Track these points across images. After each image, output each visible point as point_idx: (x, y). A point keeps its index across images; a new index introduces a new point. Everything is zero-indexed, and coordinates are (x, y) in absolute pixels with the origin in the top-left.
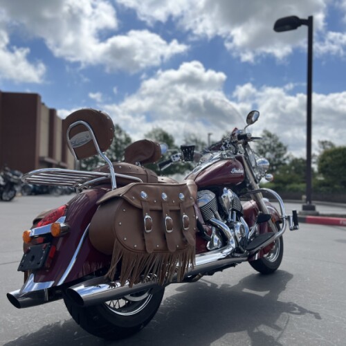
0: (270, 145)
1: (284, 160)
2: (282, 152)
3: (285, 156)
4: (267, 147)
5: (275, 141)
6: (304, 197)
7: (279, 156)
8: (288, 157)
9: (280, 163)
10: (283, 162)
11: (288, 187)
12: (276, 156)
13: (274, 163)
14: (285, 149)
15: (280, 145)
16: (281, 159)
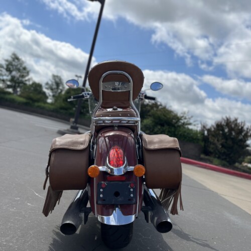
0: (16, 66)
1: (26, 81)
2: (25, 74)
3: (27, 78)
4: (14, 67)
5: (21, 64)
6: (72, 120)
7: (23, 76)
8: (29, 80)
9: (22, 82)
10: (24, 82)
11: (36, 104)
12: (20, 76)
13: (17, 81)
14: (28, 73)
15: (25, 69)
16: (24, 79)
